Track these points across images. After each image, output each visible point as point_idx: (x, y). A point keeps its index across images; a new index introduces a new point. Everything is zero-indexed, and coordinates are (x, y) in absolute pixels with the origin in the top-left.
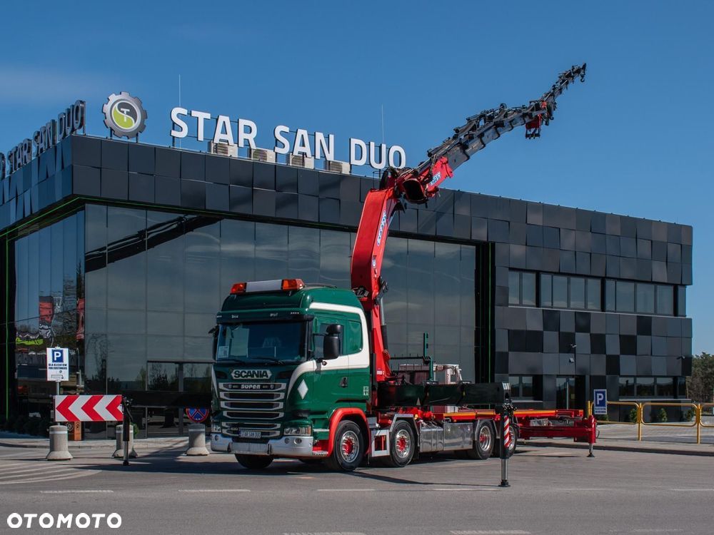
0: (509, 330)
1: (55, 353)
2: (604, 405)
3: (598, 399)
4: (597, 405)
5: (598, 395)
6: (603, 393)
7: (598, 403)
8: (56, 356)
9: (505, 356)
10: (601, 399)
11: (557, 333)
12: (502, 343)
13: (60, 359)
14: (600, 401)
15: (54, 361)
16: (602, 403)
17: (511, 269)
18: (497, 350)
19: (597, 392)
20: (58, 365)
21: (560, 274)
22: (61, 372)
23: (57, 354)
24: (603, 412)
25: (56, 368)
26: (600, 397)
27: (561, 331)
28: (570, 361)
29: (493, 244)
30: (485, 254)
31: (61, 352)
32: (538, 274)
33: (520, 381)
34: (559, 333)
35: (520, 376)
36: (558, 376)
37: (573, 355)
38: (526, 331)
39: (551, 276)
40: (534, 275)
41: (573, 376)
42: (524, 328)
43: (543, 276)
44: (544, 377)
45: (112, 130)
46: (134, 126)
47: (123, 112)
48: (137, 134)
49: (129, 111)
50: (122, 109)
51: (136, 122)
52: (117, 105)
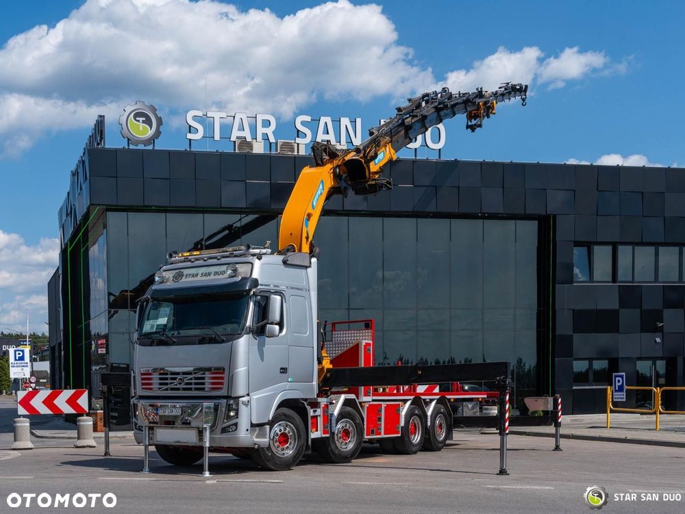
0: (574, 310)
1: (17, 352)
2: (623, 391)
3: (617, 384)
4: (616, 391)
5: (617, 379)
6: (622, 377)
7: (617, 389)
8: (18, 356)
10: (620, 384)
11: (638, 310)
12: (564, 325)
13: (22, 358)
14: (618, 386)
15: (16, 360)
16: (621, 389)
18: (558, 332)
19: (616, 376)
20: (20, 363)
21: (642, 244)
22: (23, 369)
24: (621, 398)
25: (18, 366)
26: (619, 381)
27: (643, 307)
28: (656, 341)
29: (555, 217)
30: (546, 225)
32: (615, 246)
33: (591, 365)
34: (641, 311)
35: (590, 360)
36: (640, 359)
37: (661, 334)
38: (597, 310)
39: (631, 247)
40: (609, 248)
41: (661, 359)
42: (593, 307)
43: (620, 248)
44: (620, 360)
45: (129, 140)
46: (150, 132)
47: (139, 121)
48: (154, 140)
49: (144, 119)
50: (137, 119)
51: (151, 128)
52: (132, 115)
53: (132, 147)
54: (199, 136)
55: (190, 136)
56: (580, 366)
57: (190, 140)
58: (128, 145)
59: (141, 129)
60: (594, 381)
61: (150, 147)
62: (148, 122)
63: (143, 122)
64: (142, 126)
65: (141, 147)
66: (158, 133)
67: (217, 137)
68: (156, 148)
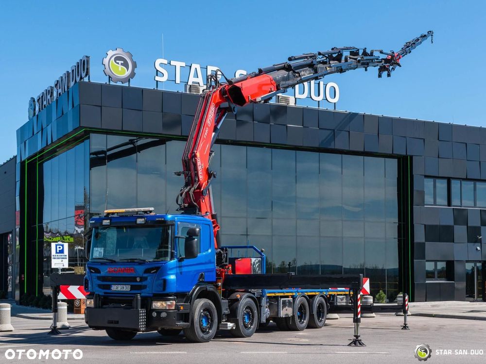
0: (425, 225)
1: (58, 247)
8: (58, 249)
9: (422, 246)
11: (465, 227)
12: (420, 236)
13: (62, 251)
15: (57, 253)
17: (426, 176)
18: (415, 241)
20: (60, 256)
21: (467, 179)
22: (62, 261)
23: (60, 248)
25: (58, 258)
27: (469, 225)
28: (477, 249)
29: (411, 157)
30: (405, 165)
31: (63, 246)
32: (449, 180)
33: (436, 266)
34: (467, 227)
35: (436, 261)
36: (467, 261)
37: (480, 244)
38: (440, 226)
39: (459, 181)
40: (445, 181)
41: (480, 262)
42: (437, 223)
43: (453, 181)
44: (455, 262)
45: (110, 77)
46: (127, 73)
47: (118, 63)
48: (129, 80)
49: (122, 62)
50: (117, 61)
51: (128, 70)
52: (113, 58)
53: (112, 83)
54: (164, 79)
55: (157, 78)
56: (430, 266)
57: (157, 81)
58: (109, 82)
59: (120, 70)
60: (438, 277)
61: (126, 85)
62: (125, 64)
63: (122, 64)
64: (120, 67)
65: (119, 84)
66: (133, 75)
67: (178, 81)
68: (131, 86)
